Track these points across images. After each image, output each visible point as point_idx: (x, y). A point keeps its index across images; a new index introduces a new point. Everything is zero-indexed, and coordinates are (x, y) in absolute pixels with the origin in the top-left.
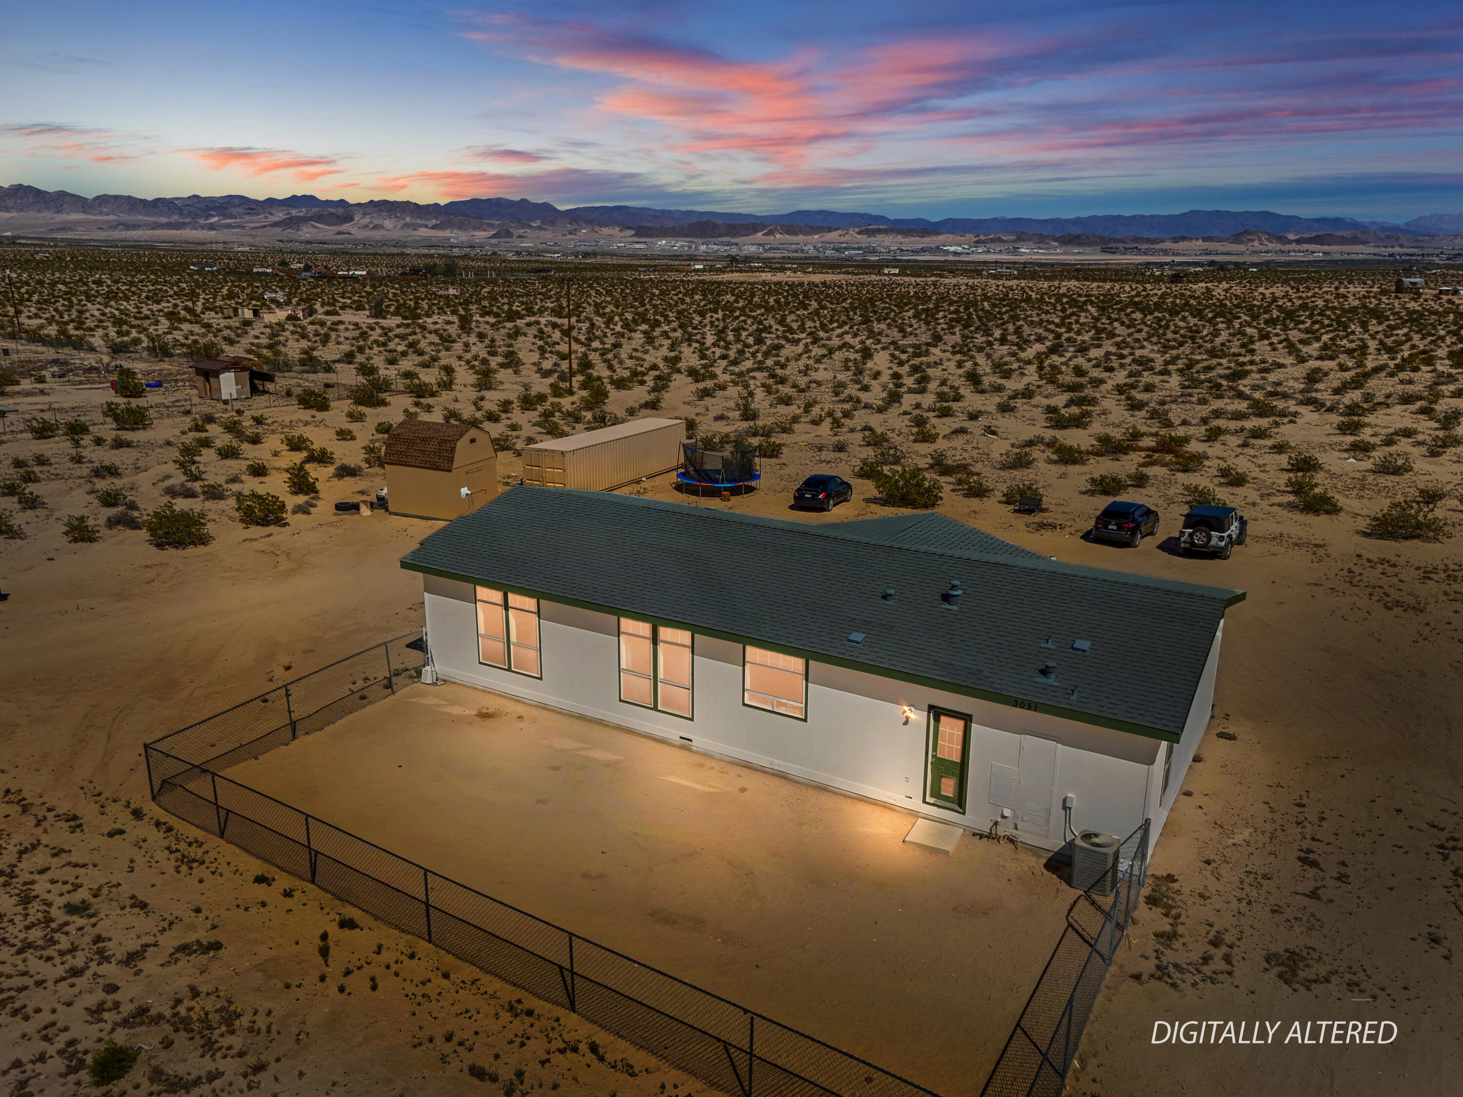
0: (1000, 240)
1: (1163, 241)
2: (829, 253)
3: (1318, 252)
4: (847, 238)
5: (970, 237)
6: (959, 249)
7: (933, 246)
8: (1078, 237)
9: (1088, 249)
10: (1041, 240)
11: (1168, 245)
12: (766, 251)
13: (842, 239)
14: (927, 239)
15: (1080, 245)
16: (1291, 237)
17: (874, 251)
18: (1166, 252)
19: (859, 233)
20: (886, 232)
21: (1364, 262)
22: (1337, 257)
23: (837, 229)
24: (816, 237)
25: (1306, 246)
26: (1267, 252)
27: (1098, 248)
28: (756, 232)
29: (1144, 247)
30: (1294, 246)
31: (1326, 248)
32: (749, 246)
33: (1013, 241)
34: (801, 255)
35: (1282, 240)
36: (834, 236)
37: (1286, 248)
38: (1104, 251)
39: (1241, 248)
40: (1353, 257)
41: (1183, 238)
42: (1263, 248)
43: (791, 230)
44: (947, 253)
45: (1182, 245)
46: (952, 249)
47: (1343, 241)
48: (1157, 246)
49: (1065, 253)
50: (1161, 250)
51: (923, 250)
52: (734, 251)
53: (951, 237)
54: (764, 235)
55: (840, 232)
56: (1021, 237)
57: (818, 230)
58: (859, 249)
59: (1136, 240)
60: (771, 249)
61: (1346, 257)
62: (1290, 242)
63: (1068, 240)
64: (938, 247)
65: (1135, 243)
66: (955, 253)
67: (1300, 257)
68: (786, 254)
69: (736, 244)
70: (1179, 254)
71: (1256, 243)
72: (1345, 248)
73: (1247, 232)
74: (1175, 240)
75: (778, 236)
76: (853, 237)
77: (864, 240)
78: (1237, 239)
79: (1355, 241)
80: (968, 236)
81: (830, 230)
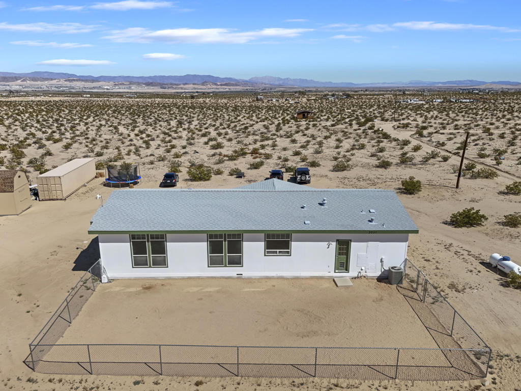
0: (123, 84)
1: (180, 85)
2: (53, 89)
3: (227, 88)
4: (60, 83)
5: (112, 83)
6: (109, 88)
7: (98, 86)
8: (152, 83)
9: (156, 87)
10: (139, 84)
11: (182, 86)
12: (24, 88)
13: (58, 83)
14: (94, 84)
15: (152, 86)
16: (219, 84)
17: (73, 88)
18: (182, 88)
19: (65, 81)
20: (77, 80)
21: (240, 91)
22: (233, 90)
23: (55, 79)
24: (46, 82)
25: (223, 87)
26: (212, 88)
27: (159, 87)
28: (17, 80)
29: (174, 86)
30: (220, 87)
31: (229, 87)
32: (15, 86)
33: (128, 84)
34: (40, 90)
35: (216, 84)
36: (54, 82)
37: (218, 87)
38: (162, 88)
39: (204, 87)
40: (237, 90)
41: (186, 84)
42: (211, 87)
43: (34, 79)
44: (104, 89)
45: (186, 86)
46: (106, 87)
47: (233, 85)
48: (179, 86)
49: (148, 89)
50: (180, 88)
51: (94, 88)
52: (8, 88)
53: (104, 83)
54: (22, 81)
55: (57, 80)
56: (131, 83)
57: (47, 79)
58: (66, 87)
59: (171, 84)
60: (26, 87)
61: (235, 90)
62: (219, 85)
63: (148, 84)
64: (100, 87)
65: (171, 85)
66: (107, 89)
67: (222, 90)
68: (33, 89)
69: (9, 85)
70: (186, 89)
71: (209, 85)
72: (234, 87)
73: (205, 82)
74: (185, 84)
75: (28, 82)
76: (62, 82)
77: (68, 84)
78: (203, 84)
79: (236, 85)
80: (111, 83)
81: (52, 80)
